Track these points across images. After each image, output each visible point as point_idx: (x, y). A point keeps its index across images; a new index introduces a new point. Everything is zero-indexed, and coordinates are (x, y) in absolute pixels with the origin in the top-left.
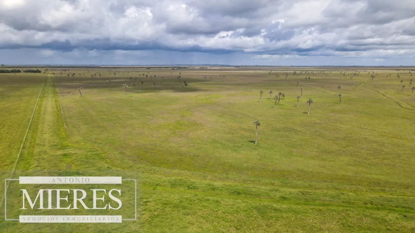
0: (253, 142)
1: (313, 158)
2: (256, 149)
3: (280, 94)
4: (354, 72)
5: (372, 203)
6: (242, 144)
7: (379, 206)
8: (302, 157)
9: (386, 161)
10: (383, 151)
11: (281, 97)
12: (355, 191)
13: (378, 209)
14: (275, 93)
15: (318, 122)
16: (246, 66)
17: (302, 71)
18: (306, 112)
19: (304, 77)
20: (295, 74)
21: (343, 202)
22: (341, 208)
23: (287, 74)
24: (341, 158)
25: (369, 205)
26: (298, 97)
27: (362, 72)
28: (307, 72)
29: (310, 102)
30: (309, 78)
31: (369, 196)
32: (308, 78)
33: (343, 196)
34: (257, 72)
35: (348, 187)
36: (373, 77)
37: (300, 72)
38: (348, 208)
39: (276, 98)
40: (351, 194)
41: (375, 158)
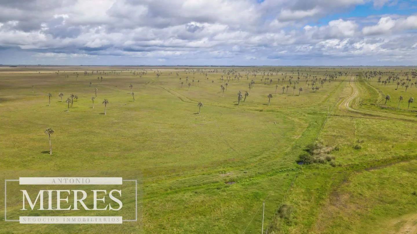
0: (48, 152)
1: (116, 158)
2: (51, 160)
3: (73, 96)
4: (143, 71)
5: (171, 189)
6: (33, 156)
7: (177, 189)
8: (104, 159)
9: (177, 150)
10: (174, 140)
11: (75, 99)
12: (156, 182)
13: (176, 192)
14: (67, 96)
15: (116, 121)
16: (26, 66)
17: (93, 70)
18: (102, 112)
19: (96, 77)
20: (86, 74)
21: (148, 194)
22: (147, 200)
23: (78, 74)
24: (141, 153)
25: (169, 191)
26: (93, 98)
27: (149, 71)
28: (99, 72)
29: (106, 102)
30: (102, 78)
31: (168, 183)
32: (100, 78)
33: (147, 189)
34: (41, 72)
35: (150, 179)
36: (158, 75)
37: (91, 72)
38: (153, 199)
39: (69, 101)
40: (153, 185)
41: (169, 149)
